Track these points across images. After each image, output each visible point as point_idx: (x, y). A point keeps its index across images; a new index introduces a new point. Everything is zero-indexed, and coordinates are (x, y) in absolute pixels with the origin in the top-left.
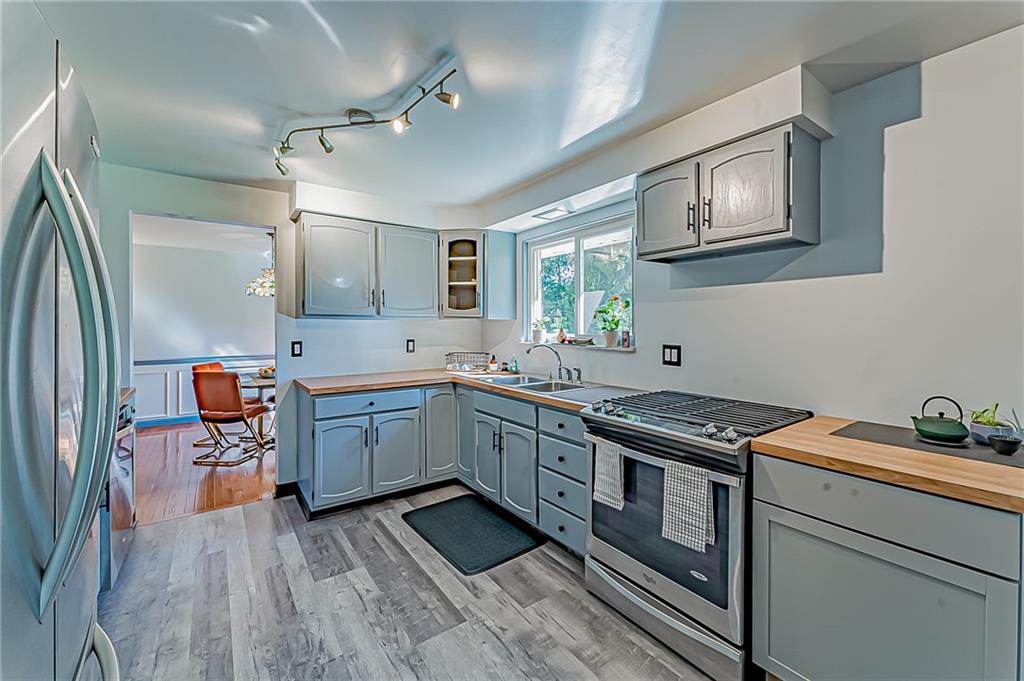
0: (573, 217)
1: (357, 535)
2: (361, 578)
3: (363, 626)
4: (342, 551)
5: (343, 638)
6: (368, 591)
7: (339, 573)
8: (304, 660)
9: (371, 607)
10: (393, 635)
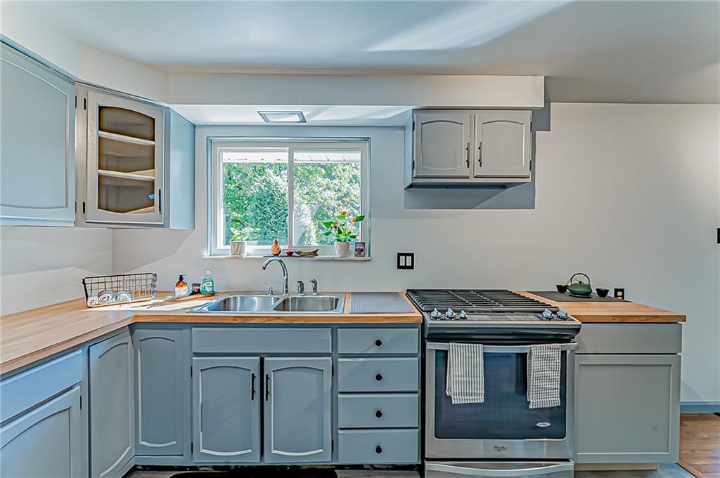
0: (303, 126)
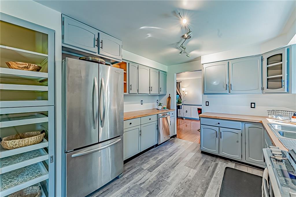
1: (206, 163)
2: (193, 173)
3: (179, 181)
4: (198, 164)
5: (173, 180)
6: (190, 176)
7: (190, 168)
8: (164, 176)
9: (186, 180)
10: (181, 189)
